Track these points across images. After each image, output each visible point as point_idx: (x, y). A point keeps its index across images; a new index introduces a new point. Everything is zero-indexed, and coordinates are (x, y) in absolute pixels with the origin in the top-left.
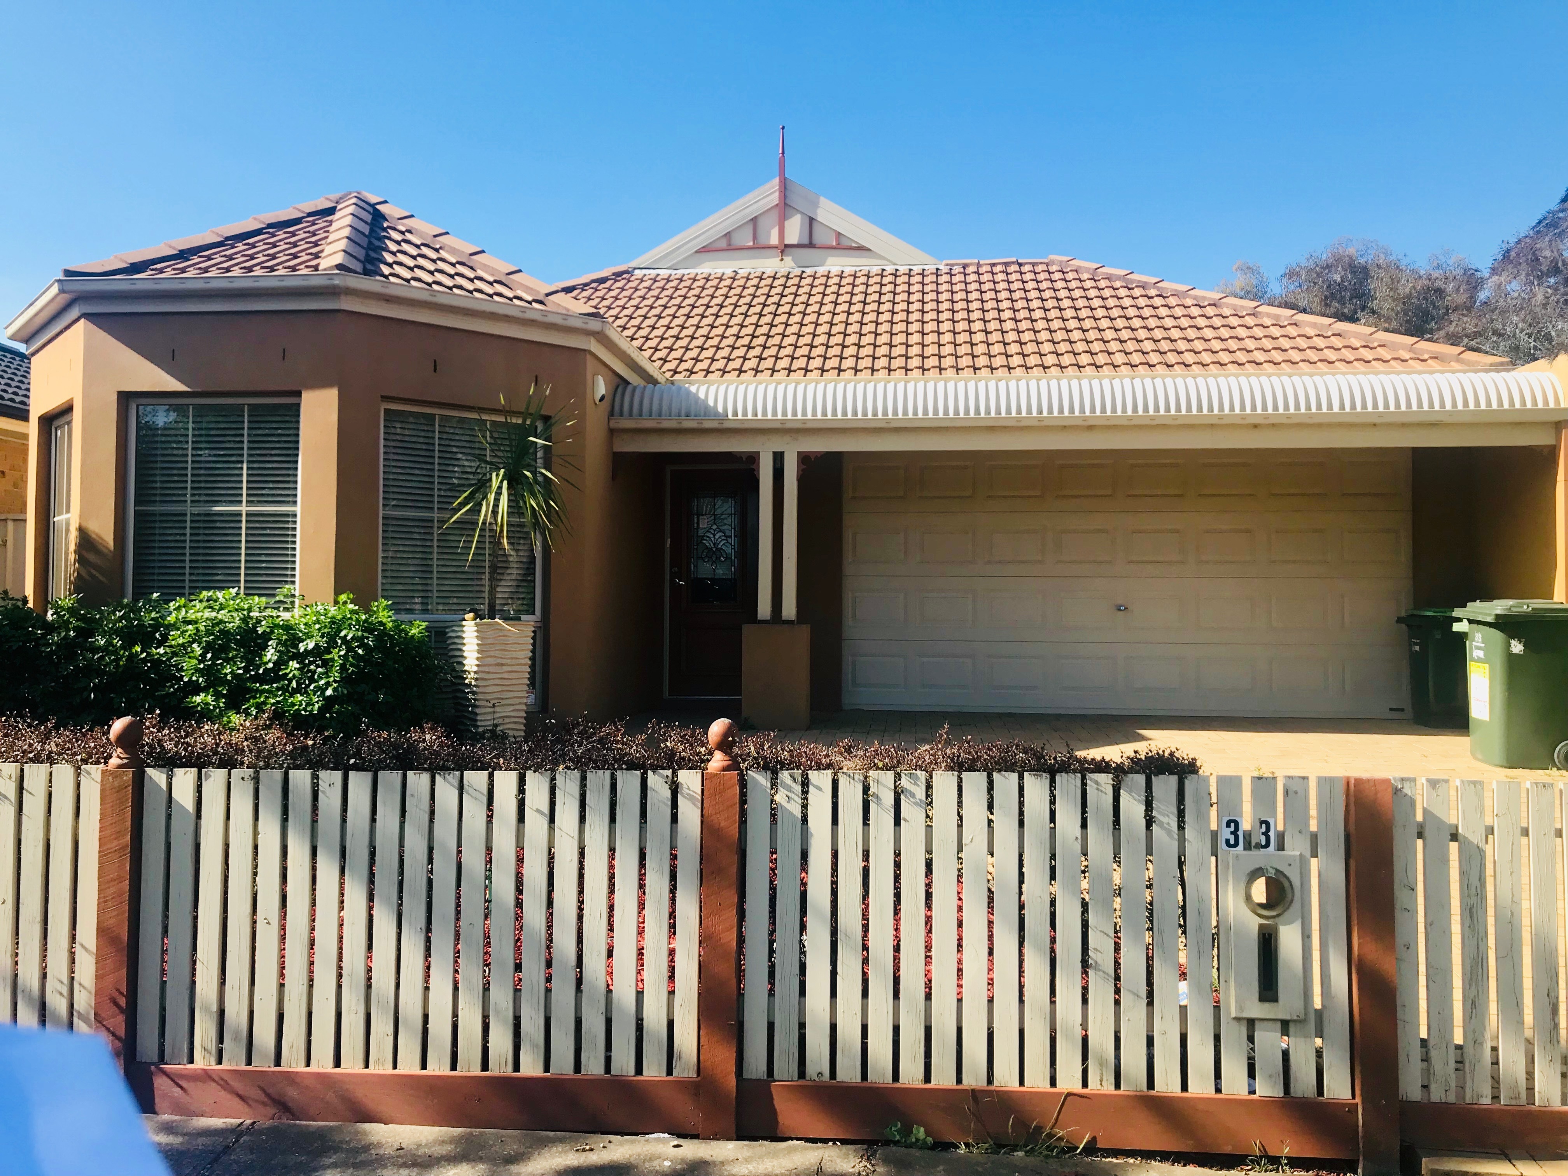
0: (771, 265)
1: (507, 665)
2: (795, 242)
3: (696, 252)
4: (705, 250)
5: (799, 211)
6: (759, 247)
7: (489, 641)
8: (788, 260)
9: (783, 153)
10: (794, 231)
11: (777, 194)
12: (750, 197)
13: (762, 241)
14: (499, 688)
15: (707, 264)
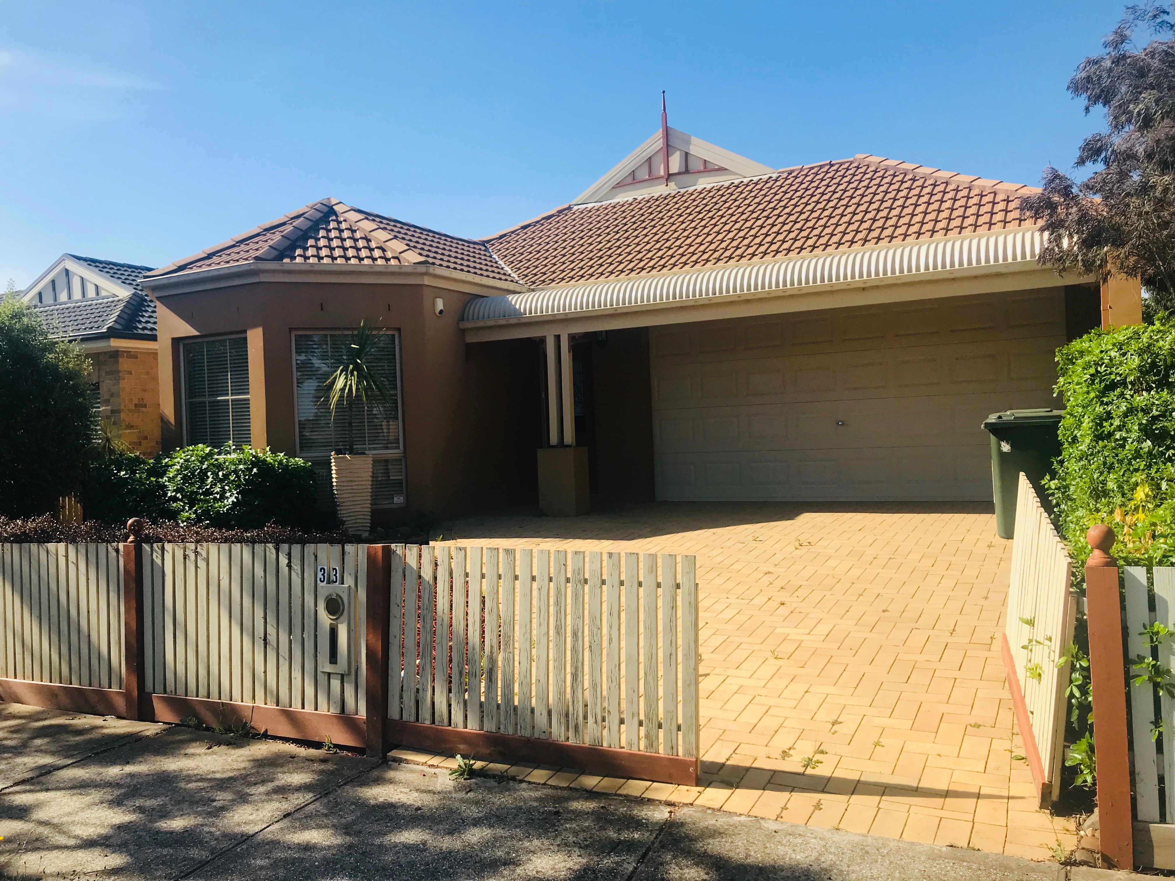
0: (660, 190)
1: (355, 481)
2: (676, 171)
3: (613, 188)
4: (620, 186)
5: (679, 150)
6: (653, 179)
7: (342, 468)
8: (672, 185)
9: (664, 109)
10: (675, 164)
11: (661, 140)
12: (645, 145)
13: (655, 174)
14: (350, 495)
15: (620, 195)
